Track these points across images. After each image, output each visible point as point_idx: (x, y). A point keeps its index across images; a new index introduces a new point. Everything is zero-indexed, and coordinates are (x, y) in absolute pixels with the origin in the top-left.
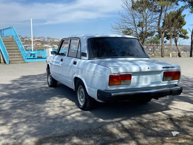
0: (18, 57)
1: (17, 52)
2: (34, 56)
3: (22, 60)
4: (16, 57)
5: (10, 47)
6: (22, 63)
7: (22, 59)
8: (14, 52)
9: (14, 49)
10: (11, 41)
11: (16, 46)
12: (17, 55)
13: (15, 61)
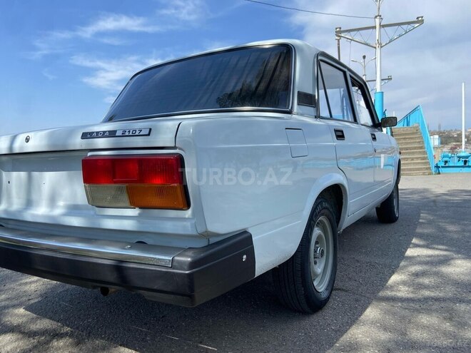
0: (419, 163)
1: (420, 152)
2: (465, 162)
3: (427, 169)
4: (414, 163)
5: (407, 143)
6: (424, 174)
7: (428, 166)
8: (413, 153)
9: (415, 148)
10: (413, 134)
11: (419, 142)
12: (417, 158)
13: (410, 170)
